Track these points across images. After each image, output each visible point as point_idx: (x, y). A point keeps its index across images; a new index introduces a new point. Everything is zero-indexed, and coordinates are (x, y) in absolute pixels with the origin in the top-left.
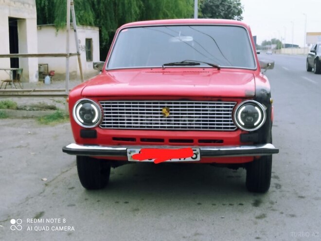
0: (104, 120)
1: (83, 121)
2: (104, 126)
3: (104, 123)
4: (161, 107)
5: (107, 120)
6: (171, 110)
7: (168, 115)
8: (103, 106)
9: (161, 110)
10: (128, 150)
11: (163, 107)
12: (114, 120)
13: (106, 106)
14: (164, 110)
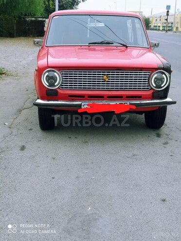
0: (63, 83)
1: (48, 84)
2: (63, 88)
3: (63, 86)
4: (102, 75)
5: (65, 83)
6: (109, 77)
7: (107, 80)
8: (63, 74)
9: (103, 77)
10: (83, 104)
11: (105, 75)
12: (70, 83)
13: (65, 74)
14: (105, 77)
